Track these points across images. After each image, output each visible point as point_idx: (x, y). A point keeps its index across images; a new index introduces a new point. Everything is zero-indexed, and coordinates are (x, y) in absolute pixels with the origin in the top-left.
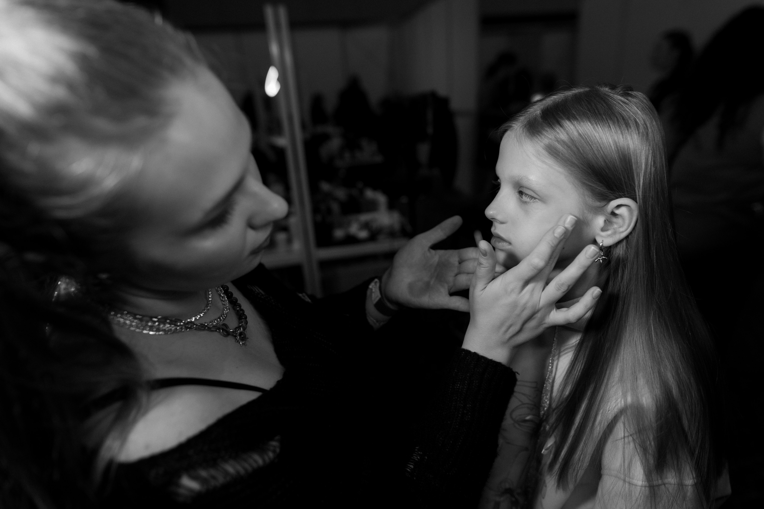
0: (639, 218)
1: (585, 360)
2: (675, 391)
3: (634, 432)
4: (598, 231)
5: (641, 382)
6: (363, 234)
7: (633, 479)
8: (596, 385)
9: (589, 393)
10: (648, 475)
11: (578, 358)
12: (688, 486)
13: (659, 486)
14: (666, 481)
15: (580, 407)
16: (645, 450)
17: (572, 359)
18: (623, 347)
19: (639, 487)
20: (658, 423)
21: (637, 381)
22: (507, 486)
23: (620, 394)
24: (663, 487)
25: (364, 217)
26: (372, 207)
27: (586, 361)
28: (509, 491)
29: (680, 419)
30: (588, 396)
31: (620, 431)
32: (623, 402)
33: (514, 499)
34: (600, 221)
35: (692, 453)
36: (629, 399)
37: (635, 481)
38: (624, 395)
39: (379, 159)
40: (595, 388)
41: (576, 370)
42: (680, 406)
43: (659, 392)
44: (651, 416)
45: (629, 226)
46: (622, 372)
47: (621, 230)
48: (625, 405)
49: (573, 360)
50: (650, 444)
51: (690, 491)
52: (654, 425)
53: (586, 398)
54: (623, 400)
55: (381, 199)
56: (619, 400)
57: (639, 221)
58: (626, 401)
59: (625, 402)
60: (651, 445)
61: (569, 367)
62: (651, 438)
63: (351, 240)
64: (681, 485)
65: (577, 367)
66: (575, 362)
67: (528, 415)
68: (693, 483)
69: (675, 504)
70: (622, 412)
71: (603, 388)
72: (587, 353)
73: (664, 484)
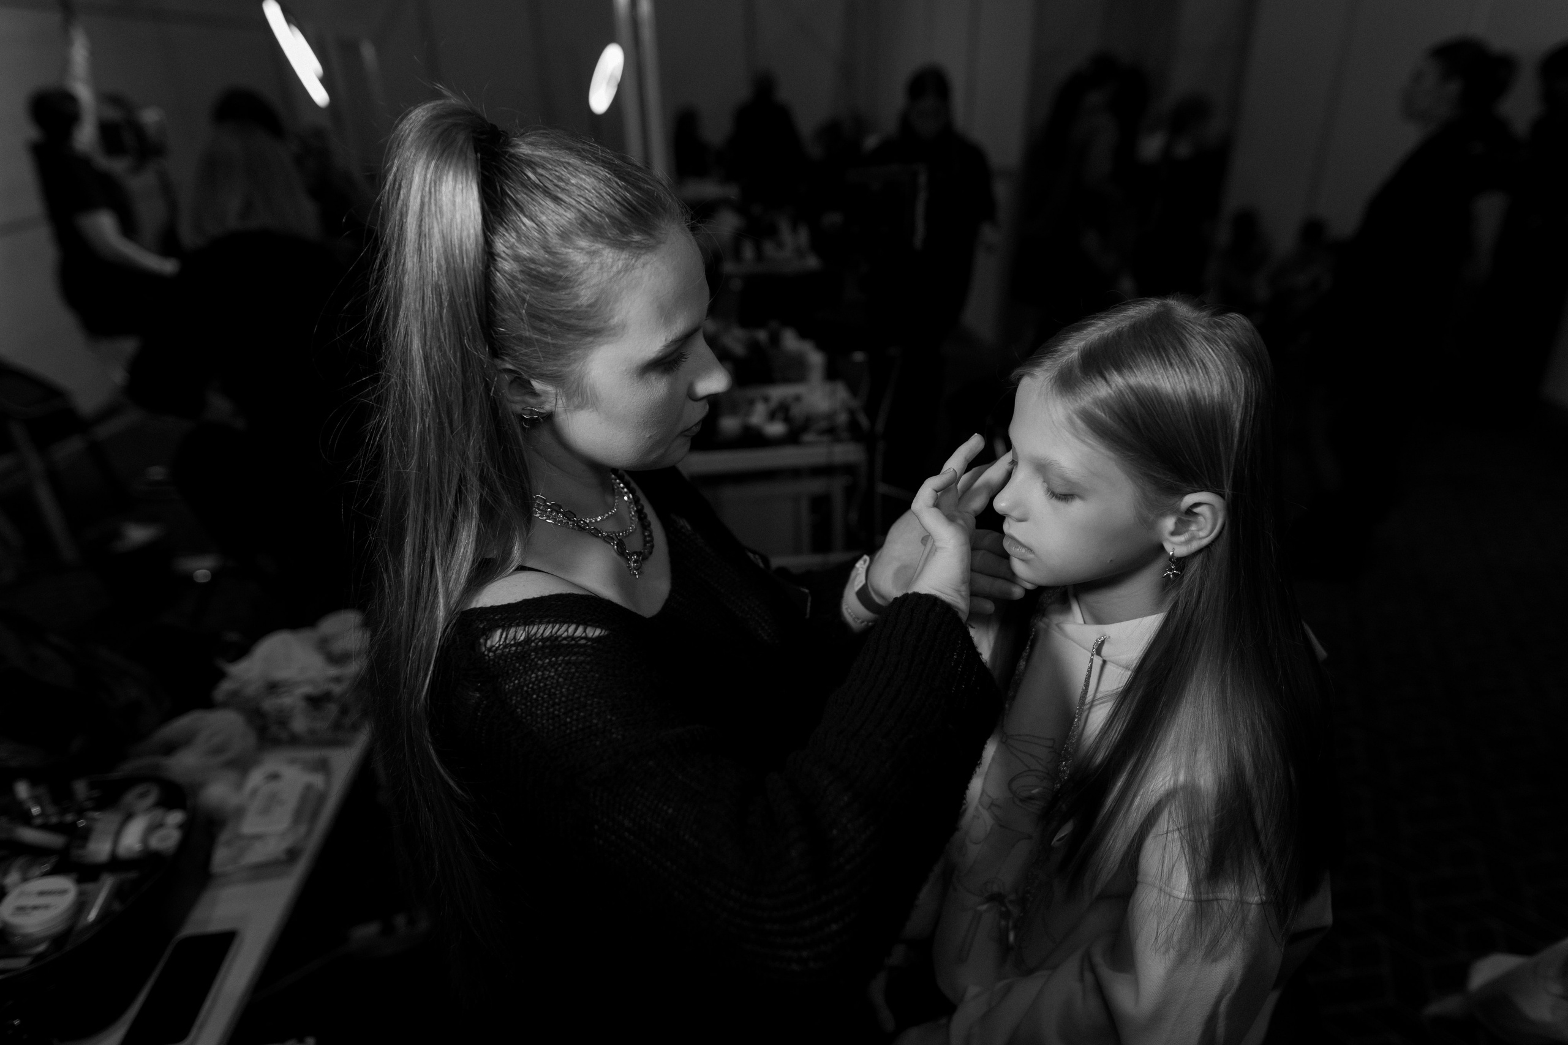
0: (1227, 523)
1: (1129, 717)
2: (1249, 771)
3: (1182, 825)
4: (1166, 534)
5: (1202, 755)
6: (776, 429)
7: (1174, 888)
8: (1141, 755)
9: (1129, 767)
10: (1196, 884)
11: (1120, 712)
12: (1251, 904)
13: (1209, 901)
14: (1221, 895)
15: (1114, 784)
16: (1194, 850)
17: (1110, 713)
18: (1183, 705)
19: (1180, 901)
20: (1217, 816)
21: (1195, 754)
22: (995, 889)
23: (1170, 769)
24: (1215, 903)
25: (778, 393)
26: (796, 371)
27: (1131, 718)
28: (996, 898)
29: (1251, 813)
30: (1127, 770)
31: (1164, 823)
32: (1172, 782)
33: (1003, 909)
34: (1169, 523)
35: (1263, 859)
36: (1182, 778)
37: (1176, 893)
38: (1176, 775)
39: (812, 262)
40: (1139, 759)
41: (1115, 729)
42: (1255, 793)
43: (1225, 772)
44: (1208, 805)
45: (1211, 532)
46: (1178, 740)
47: (1202, 534)
48: (1174, 788)
49: (1112, 715)
50: (1203, 842)
51: (1253, 913)
52: (1212, 818)
53: (1124, 773)
54: (1172, 779)
55: (816, 359)
56: (1168, 778)
57: (1226, 528)
58: (1176, 781)
59: (1174, 783)
60: (1205, 847)
61: (1105, 725)
62: (1206, 834)
63: (752, 439)
64: (1242, 902)
65: (1118, 723)
66: (1114, 719)
67: (1036, 787)
68: (1260, 901)
69: (1229, 928)
70: (1170, 795)
71: (1148, 760)
72: (1133, 708)
73: (1217, 900)
